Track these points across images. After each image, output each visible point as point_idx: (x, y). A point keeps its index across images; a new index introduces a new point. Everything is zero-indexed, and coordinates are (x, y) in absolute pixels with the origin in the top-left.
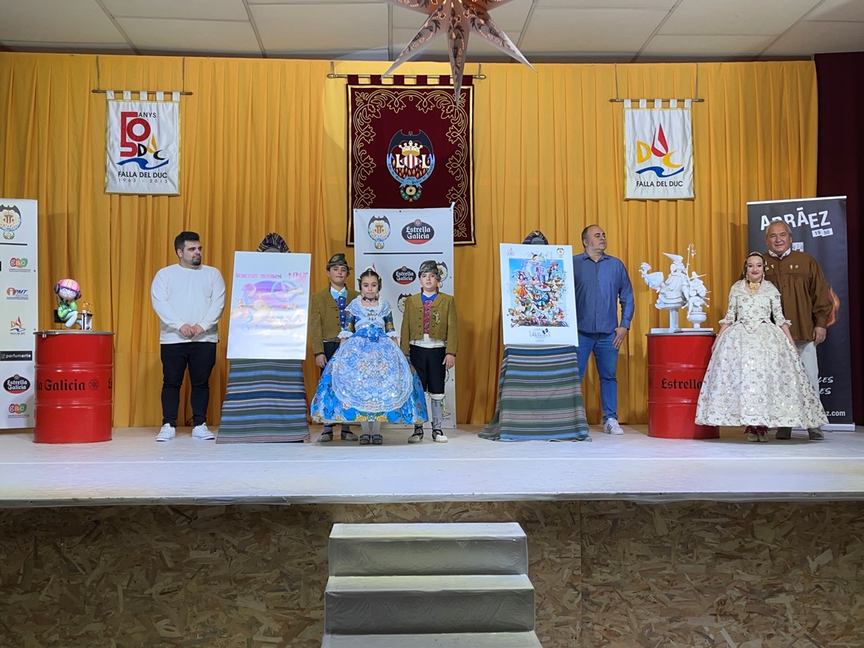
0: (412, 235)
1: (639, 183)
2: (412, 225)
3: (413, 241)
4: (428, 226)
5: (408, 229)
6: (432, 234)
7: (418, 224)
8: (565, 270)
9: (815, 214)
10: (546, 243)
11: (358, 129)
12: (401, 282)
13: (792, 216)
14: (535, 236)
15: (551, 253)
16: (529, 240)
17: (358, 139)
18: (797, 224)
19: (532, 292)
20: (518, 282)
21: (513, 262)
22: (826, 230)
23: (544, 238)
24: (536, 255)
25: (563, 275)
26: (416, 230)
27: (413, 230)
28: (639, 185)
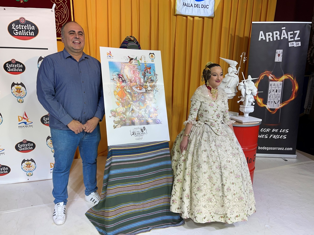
0: (18, 32)
1: (184, 4)
2: (17, 22)
3: (19, 37)
4: (32, 24)
5: (13, 26)
6: (36, 31)
7: (22, 21)
8: (156, 73)
9: (292, 32)
10: (139, 48)
12: (11, 72)
13: (278, 32)
14: (130, 40)
15: (145, 58)
16: (125, 45)
18: (280, 38)
19: (130, 93)
20: (118, 85)
21: (112, 65)
22: (297, 43)
23: (137, 43)
24: (132, 59)
25: (155, 78)
26: (21, 27)
27: (18, 27)
28: (184, 5)
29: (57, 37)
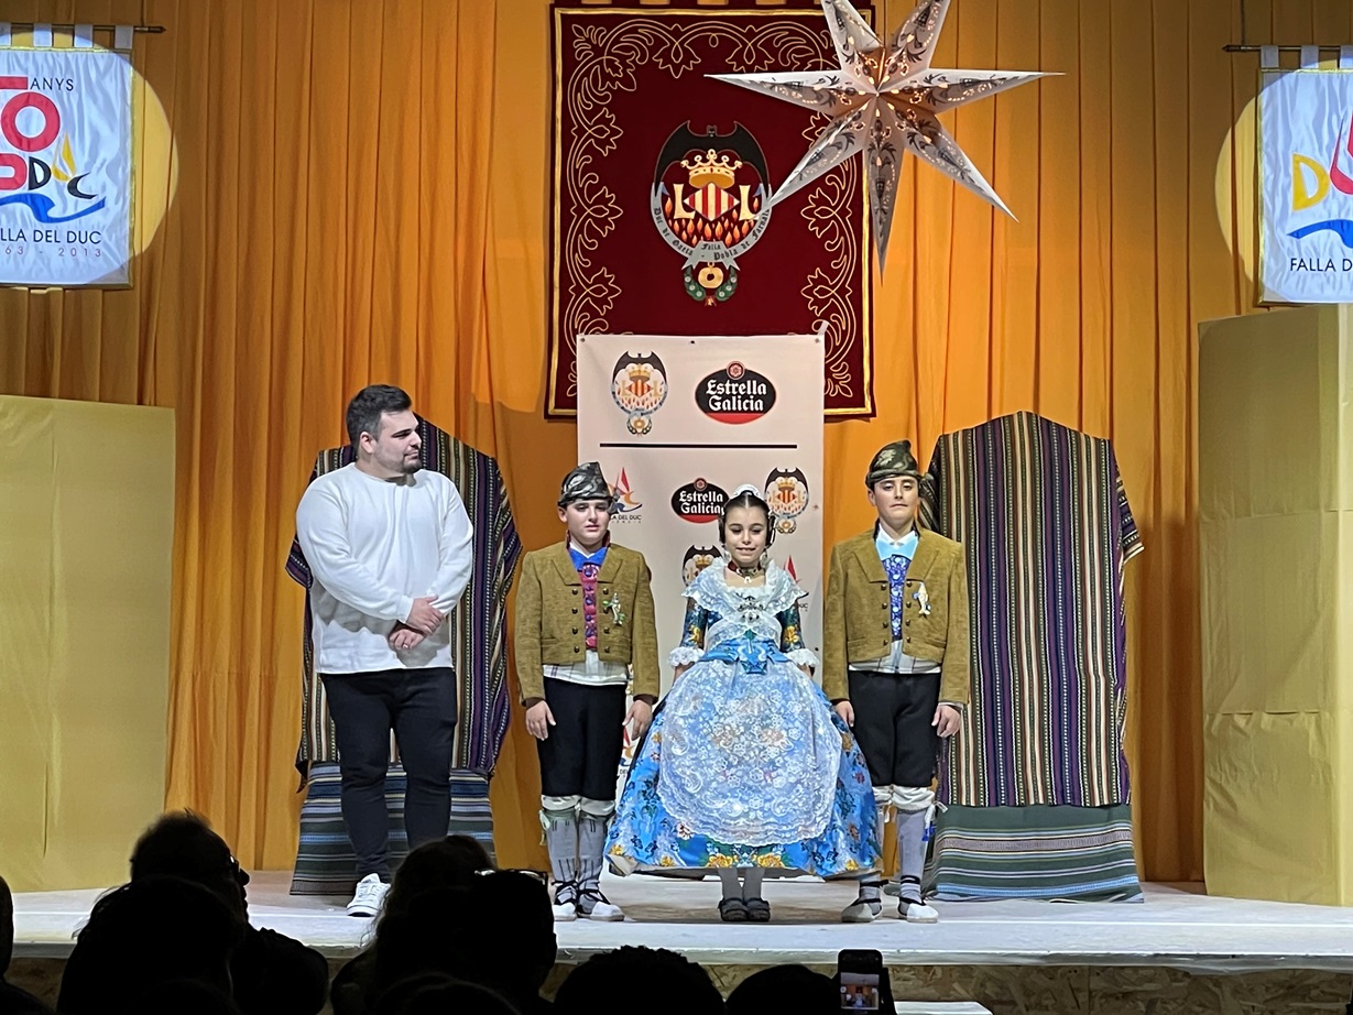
0: (721, 401)
1: (1297, 262)
2: (721, 376)
3: (723, 415)
4: (761, 379)
5: (710, 386)
6: (769, 399)
7: (735, 373)
11: (578, 118)
12: (691, 517)
17: (578, 147)
26: (731, 388)
27: (723, 389)
28: (1295, 268)
29: (826, 407)
